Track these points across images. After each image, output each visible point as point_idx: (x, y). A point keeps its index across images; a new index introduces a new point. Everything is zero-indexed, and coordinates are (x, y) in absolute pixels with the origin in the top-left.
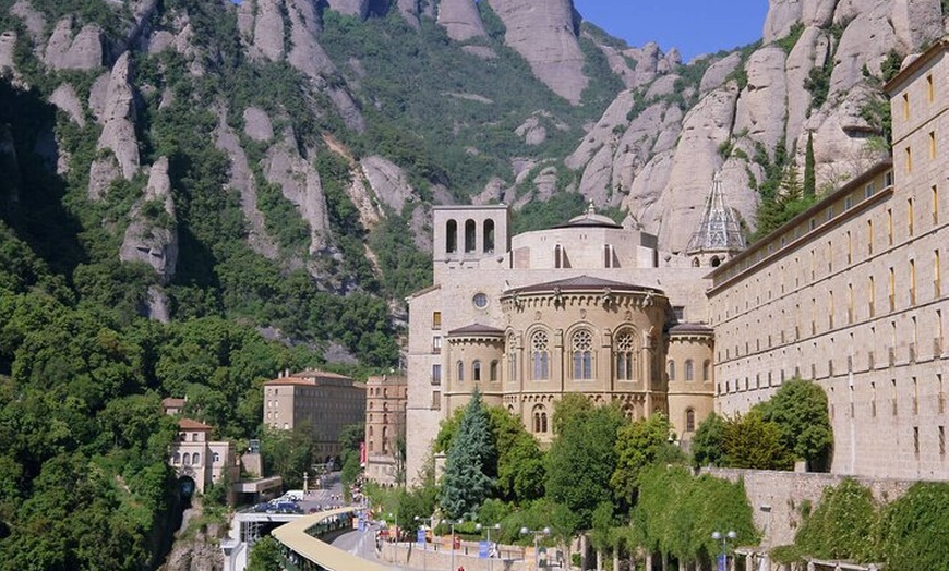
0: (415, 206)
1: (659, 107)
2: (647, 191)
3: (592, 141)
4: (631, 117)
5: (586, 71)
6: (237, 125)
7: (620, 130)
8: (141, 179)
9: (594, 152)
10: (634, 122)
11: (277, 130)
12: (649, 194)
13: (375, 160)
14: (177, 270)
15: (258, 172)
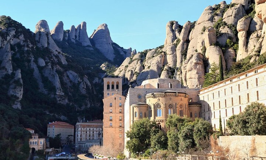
0: (81, 82)
1: (136, 61)
2: (141, 79)
3: (120, 69)
4: (129, 63)
5: (114, 54)
6: (36, 61)
7: (127, 67)
8: (13, 74)
9: (121, 71)
10: (130, 64)
11: (46, 63)
12: (142, 79)
13: (71, 71)
14: (23, 97)
15: (41, 73)
